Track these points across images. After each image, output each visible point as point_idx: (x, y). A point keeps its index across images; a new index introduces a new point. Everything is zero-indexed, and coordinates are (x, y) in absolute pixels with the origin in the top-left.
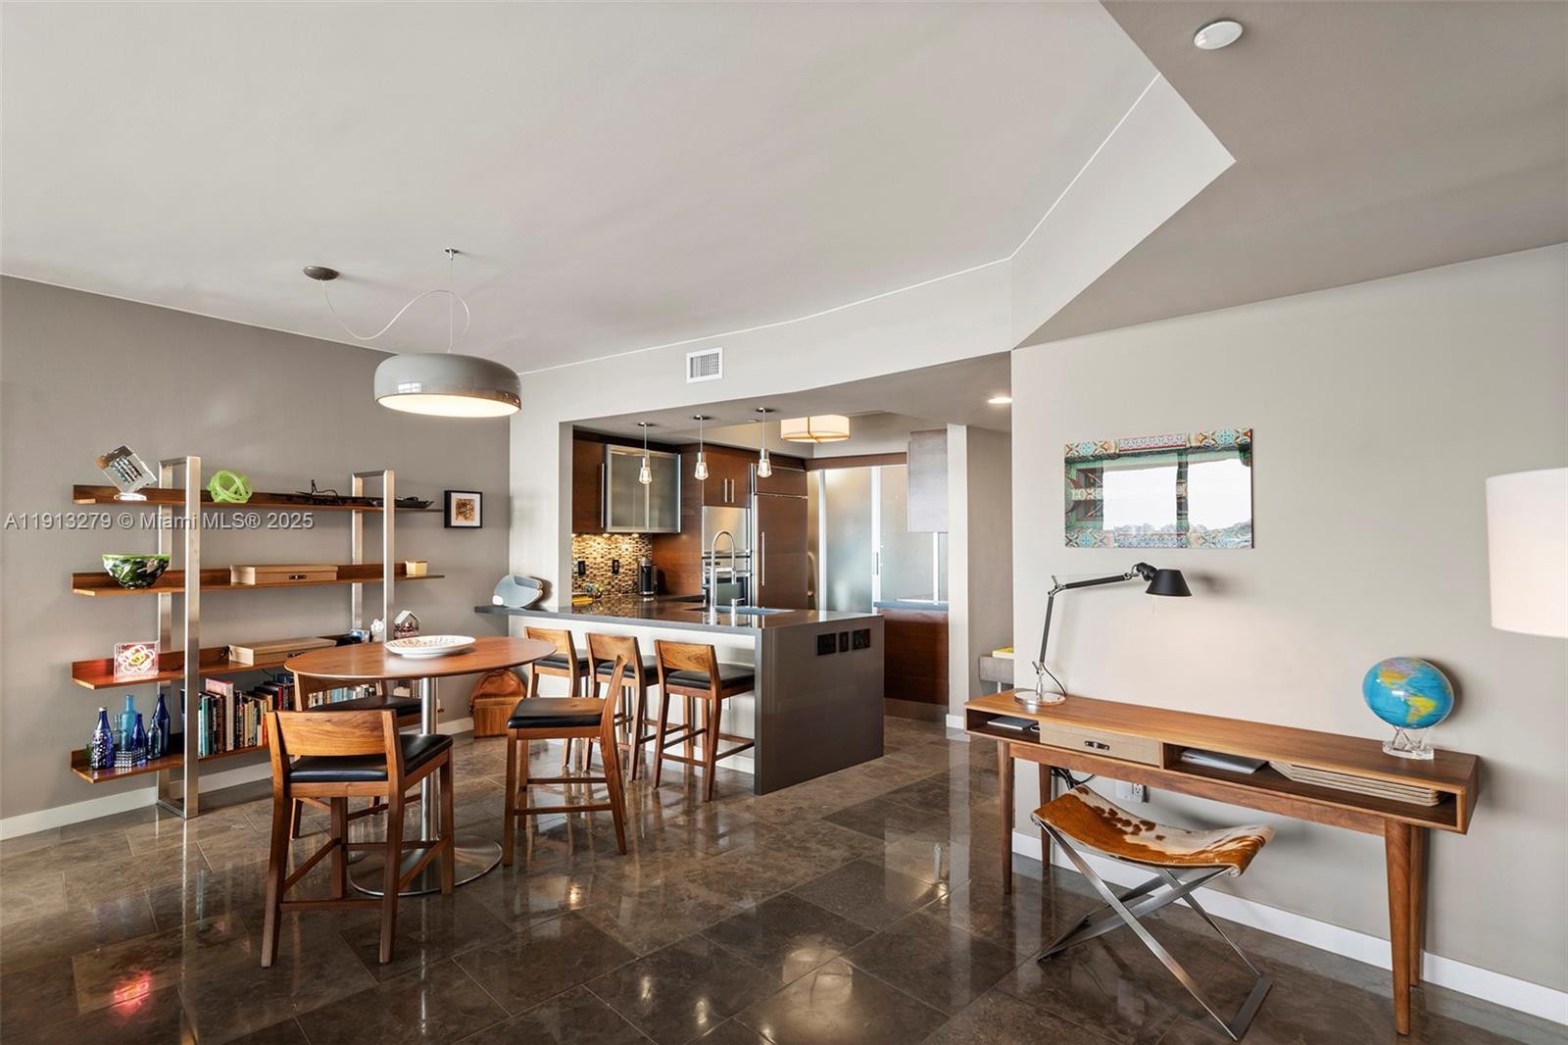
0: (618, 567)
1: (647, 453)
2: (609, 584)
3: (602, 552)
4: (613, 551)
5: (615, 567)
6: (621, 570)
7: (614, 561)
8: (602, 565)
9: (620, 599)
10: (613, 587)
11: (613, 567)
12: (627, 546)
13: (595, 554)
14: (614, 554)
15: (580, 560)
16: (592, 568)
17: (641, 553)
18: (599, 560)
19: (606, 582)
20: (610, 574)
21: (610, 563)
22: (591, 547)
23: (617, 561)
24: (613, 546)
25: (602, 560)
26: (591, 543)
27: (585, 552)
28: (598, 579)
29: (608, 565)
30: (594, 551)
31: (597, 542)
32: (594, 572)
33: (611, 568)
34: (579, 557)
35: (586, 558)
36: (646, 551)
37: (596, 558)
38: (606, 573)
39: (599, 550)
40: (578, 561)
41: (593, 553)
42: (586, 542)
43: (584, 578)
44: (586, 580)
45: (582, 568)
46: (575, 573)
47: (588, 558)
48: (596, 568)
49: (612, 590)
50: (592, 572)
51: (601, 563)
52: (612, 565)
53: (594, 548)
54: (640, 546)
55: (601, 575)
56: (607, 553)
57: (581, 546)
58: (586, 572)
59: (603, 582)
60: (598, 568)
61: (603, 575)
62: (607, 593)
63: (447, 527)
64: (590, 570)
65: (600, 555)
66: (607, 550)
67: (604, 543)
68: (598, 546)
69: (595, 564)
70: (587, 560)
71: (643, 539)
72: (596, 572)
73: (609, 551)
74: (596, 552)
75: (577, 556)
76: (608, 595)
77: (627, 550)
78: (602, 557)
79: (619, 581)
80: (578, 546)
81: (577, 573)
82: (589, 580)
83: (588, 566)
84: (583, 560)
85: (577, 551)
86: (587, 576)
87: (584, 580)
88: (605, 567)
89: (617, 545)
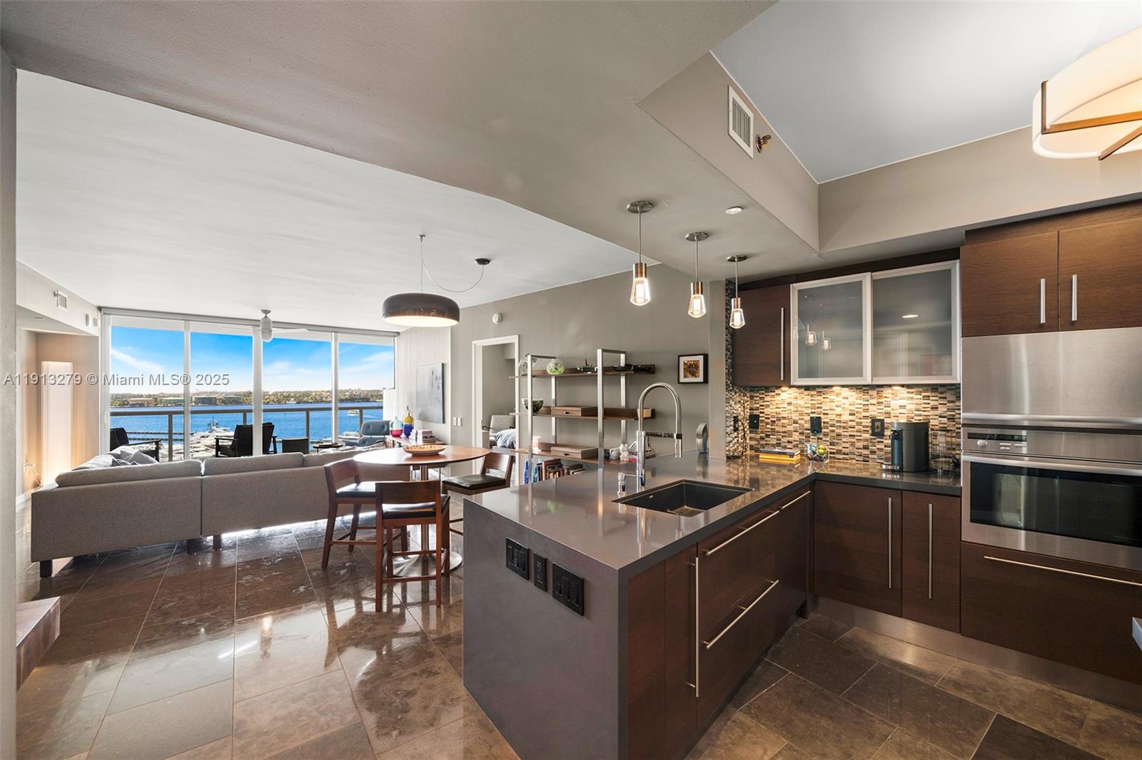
0: (882, 428)
2: (866, 448)
3: (852, 408)
4: (871, 407)
5: (878, 428)
7: (874, 420)
8: (854, 424)
10: (873, 452)
11: (873, 427)
12: (903, 402)
13: (839, 411)
14: (874, 411)
15: (812, 415)
16: (833, 426)
17: (939, 411)
18: (846, 417)
19: (860, 445)
20: (867, 436)
21: (867, 422)
22: (832, 401)
23: (881, 421)
24: (874, 401)
25: (852, 418)
26: (832, 397)
27: (821, 408)
28: (844, 440)
29: (863, 424)
30: (837, 406)
31: (842, 396)
32: (837, 431)
33: (868, 429)
34: (812, 413)
35: (824, 414)
36: (949, 410)
37: (841, 415)
38: (859, 434)
39: (847, 406)
40: (811, 418)
41: (836, 409)
42: (824, 396)
43: (821, 436)
44: (824, 439)
45: (816, 425)
46: (806, 429)
47: (827, 414)
48: (840, 426)
49: (870, 456)
50: (833, 431)
51: (850, 421)
52: (870, 424)
53: (836, 403)
54: (933, 403)
55: (850, 436)
56: (861, 410)
57: (814, 400)
58: (824, 430)
59: (853, 444)
60: (844, 428)
61: (854, 436)
62: (861, 459)
63: (679, 383)
64: (830, 428)
65: (849, 412)
66: (861, 406)
67: (854, 398)
68: (844, 401)
69: (838, 421)
70: (826, 416)
71: (942, 393)
72: (840, 431)
73: (866, 407)
74: (841, 409)
75: (809, 411)
76: (864, 461)
77: (904, 407)
78: (851, 414)
79: (885, 446)
80: (812, 400)
81: (808, 430)
82: (828, 439)
83: (828, 423)
84: (819, 416)
85: (809, 405)
86: (826, 435)
87: (821, 439)
88: (857, 427)
89: (881, 400)
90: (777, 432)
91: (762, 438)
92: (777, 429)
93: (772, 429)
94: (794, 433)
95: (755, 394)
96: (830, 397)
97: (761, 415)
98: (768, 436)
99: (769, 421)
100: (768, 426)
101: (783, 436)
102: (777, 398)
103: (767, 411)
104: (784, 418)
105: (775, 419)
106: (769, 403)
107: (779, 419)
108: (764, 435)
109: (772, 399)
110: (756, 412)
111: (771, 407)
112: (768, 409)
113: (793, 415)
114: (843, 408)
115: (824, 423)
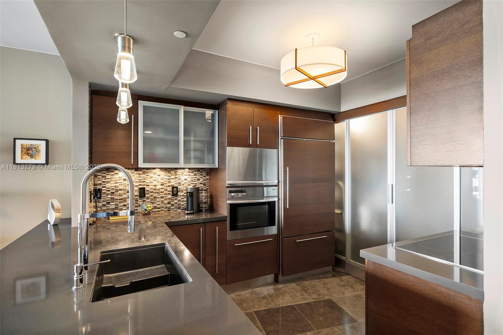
0: (177, 192)
1: (182, 109)
2: (169, 203)
3: (162, 181)
4: (172, 180)
5: (175, 192)
6: (179, 194)
7: (173, 187)
8: (163, 190)
9: (179, 213)
10: (173, 205)
11: (173, 191)
12: (186, 177)
13: (155, 183)
14: (173, 183)
15: (140, 187)
16: (152, 192)
17: (200, 181)
18: (159, 187)
19: (166, 202)
20: (170, 196)
21: (170, 189)
22: (151, 178)
23: (177, 187)
24: (173, 177)
25: (162, 187)
26: (151, 175)
27: (145, 182)
28: (158, 200)
29: (168, 190)
30: (154, 180)
31: (157, 174)
32: (154, 195)
33: (170, 192)
34: (139, 185)
35: (147, 185)
36: (204, 180)
37: (156, 186)
38: (165, 196)
39: (159, 180)
40: (139, 188)
41: (154, 182)
42: (147, 174)
43: (145, 199)
44: (147, 201)
45: (142, 192)
46: (136, 196)
47: (149, 185)
48: (156, 192)
49: (171, 207)
50: (152, 196)
51: (161, 189)
52: (171, 190)
53: (154, 179)
54: (198, 177)
55: (161, 197)
56: (167, 182)
57: (141, 177)
58: (147, 195)
59: (162, 202)
60: (158, 193)
61: (163, 197)
62: (167, 210)
63: (14, 163)
64: (150, 194)
65: (160, 184)
66: (167, 180)
67: (163, 175)
68: (158, 177)
69: (155, 189)
70: (148, 187)
71: (201, 172)
72: (156, 195)
73: (169, 181)
74: (156, 181)
75: (137, 184)
76: (168, 211)
77: (186, 179)
78: (162, 185)
79: (178, 201)
80: (139, 177)
81: (137, 196)
82: (149, 201)
83: (149, 191)
84: (144, 187)
85: (138, 180)
86: (148, 198)
87: (145, 201)
88: (165, 192)
89: (177, 176)
90: (116, 200)
91: (104, 205)
92: (116, 197)
93: (111, 198)
94: (127, 199)
95: (99, 174)
96: (150, 175)
97: (103, 189)
98: (108, 203)
99: (109, 192)
100: (109, 196)
101: (119, 202)
102: (116, 176)
103: (108, 185)
104: (121, 190)
105: (114, 191)
106: (109, 180)
107: (117, 191)
108: (105, 203)
109: (112, 177)
110: (99, 187)
111: (111, 182)
112: (109, 184)
113: (127, 188)
114: (158, 181)
115: (147, 191)
